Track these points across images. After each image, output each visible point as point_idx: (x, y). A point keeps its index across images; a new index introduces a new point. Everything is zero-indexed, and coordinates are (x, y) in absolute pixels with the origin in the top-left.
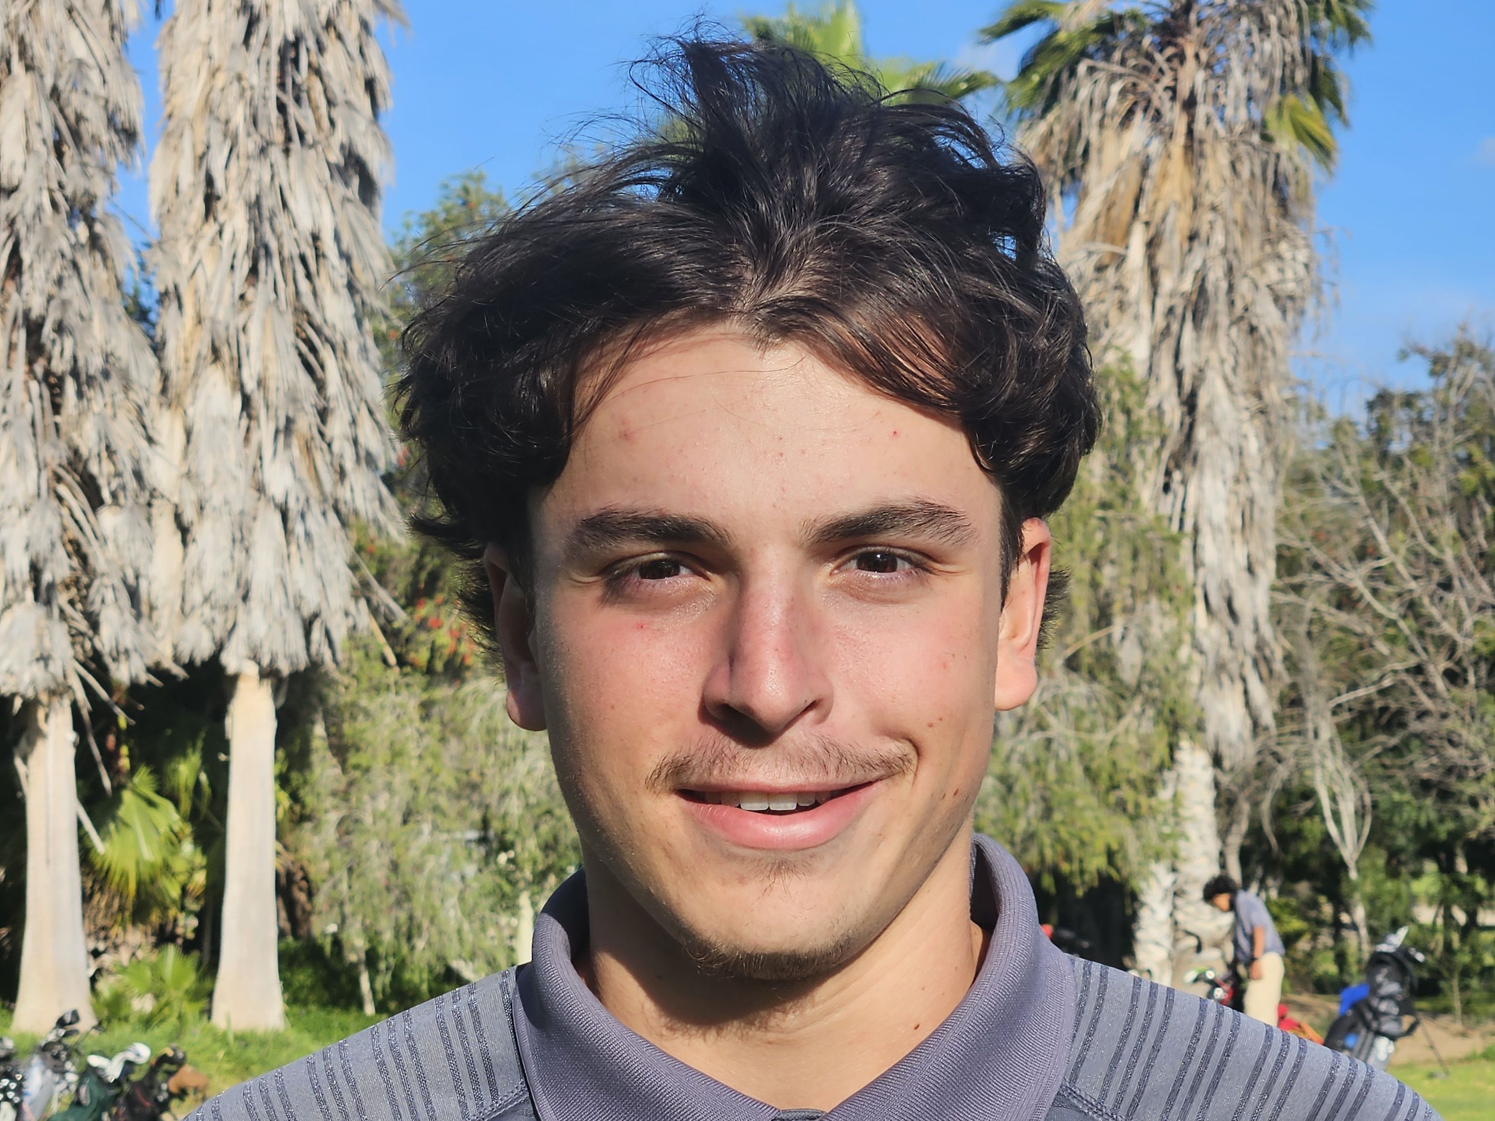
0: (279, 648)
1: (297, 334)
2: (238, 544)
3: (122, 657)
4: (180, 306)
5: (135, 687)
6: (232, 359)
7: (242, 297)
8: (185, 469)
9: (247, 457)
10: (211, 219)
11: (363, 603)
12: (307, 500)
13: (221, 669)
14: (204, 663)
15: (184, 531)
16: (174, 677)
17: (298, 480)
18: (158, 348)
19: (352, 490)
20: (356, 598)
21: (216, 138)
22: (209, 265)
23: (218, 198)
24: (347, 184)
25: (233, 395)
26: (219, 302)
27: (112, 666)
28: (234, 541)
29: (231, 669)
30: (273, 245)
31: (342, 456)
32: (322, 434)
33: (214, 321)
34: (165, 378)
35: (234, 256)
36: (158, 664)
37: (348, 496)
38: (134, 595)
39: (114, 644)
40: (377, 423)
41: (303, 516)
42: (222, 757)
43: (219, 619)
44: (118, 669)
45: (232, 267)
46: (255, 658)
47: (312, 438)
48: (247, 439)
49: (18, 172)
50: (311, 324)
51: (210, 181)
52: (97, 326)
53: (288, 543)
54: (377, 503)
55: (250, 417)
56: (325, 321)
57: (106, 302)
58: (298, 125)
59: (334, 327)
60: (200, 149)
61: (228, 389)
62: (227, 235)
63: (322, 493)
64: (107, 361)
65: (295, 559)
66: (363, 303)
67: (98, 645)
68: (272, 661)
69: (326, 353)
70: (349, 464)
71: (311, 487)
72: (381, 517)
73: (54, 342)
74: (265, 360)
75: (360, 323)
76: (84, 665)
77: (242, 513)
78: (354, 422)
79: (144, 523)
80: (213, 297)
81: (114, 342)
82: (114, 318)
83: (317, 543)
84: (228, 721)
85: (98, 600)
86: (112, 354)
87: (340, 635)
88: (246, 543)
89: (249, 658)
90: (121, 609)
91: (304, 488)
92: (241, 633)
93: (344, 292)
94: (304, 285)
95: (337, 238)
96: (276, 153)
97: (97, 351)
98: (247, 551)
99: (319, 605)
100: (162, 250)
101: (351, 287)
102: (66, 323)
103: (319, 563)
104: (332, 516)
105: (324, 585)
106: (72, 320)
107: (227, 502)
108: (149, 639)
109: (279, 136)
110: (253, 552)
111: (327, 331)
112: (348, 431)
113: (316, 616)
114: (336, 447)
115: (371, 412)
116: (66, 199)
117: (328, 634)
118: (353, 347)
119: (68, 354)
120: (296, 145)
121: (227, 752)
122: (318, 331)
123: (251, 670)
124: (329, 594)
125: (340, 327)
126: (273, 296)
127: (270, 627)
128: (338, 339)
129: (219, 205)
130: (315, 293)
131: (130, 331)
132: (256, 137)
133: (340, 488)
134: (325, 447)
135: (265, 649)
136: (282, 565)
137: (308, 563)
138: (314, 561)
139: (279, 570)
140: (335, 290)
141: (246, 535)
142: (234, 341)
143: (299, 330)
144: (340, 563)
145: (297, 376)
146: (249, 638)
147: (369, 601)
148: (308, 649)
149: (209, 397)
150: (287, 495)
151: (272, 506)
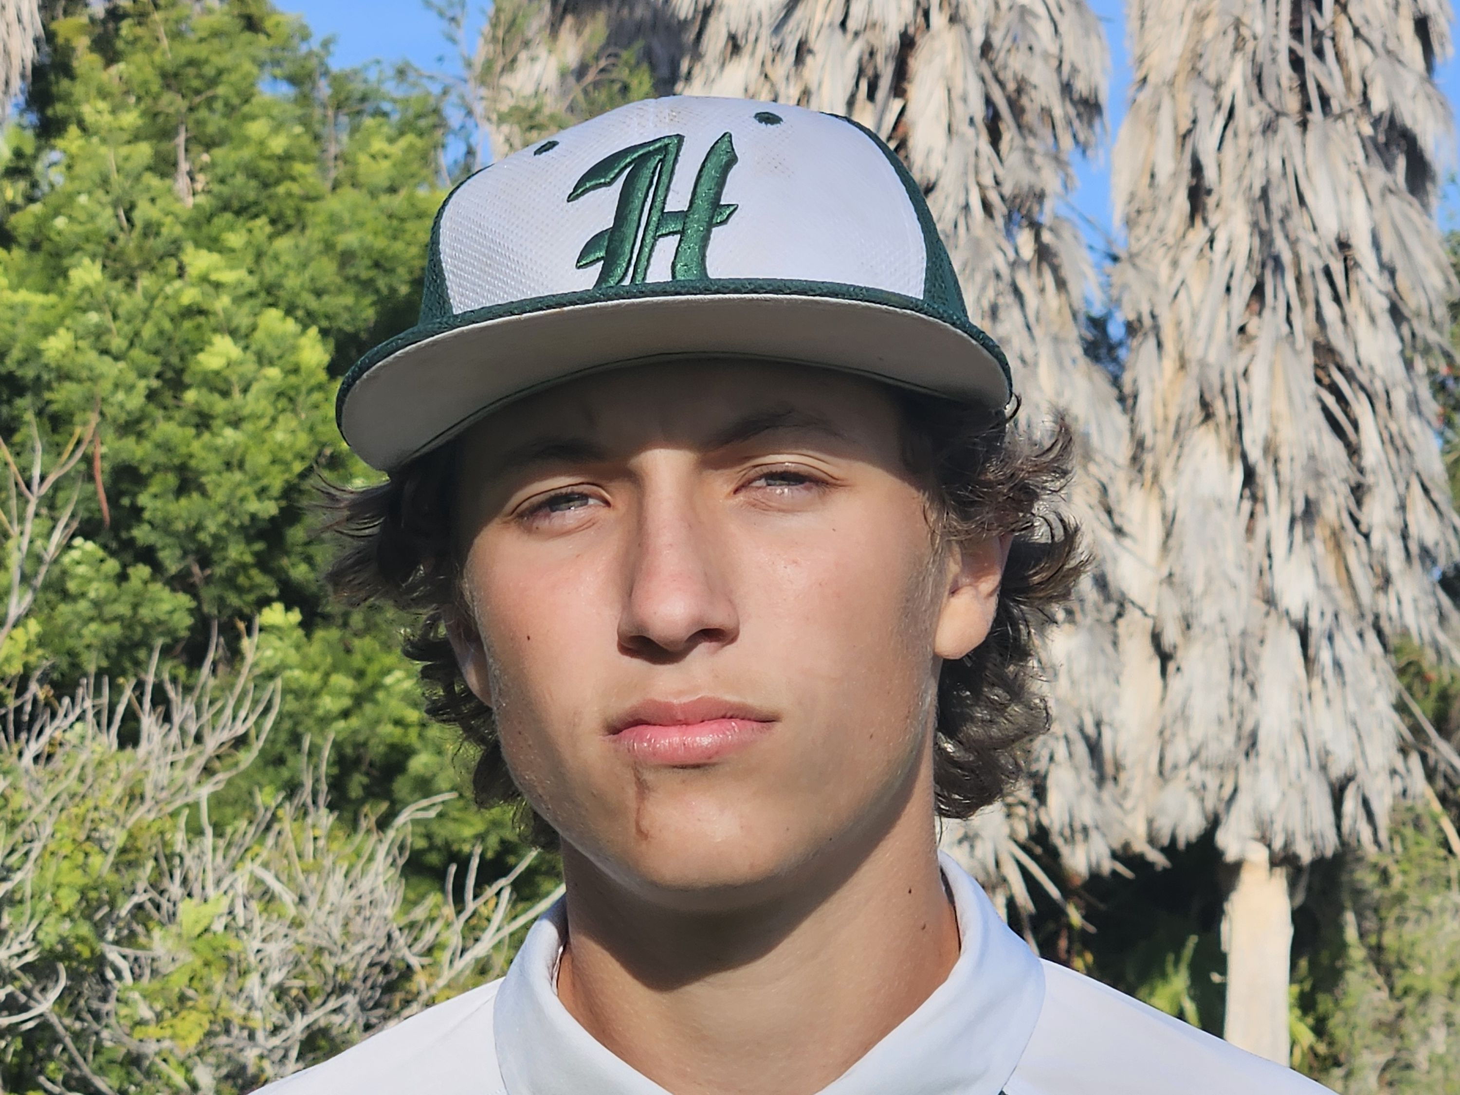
0: (1297, 825)
1: (1318, 381)
2: (1238, 678)
3: (1079, 837)
4: (1160, 345)
5: (1095, 877)
6: (1229, 417)
7: (1242, 330)
8: (1165, 572)
9: (1250, 554)
10: (1198, 222)
11: (1415, 760)
12: (1336, 616)
13: (1217, 854)
14: (1189, 845)
15: (1165, 657)
16: (1151, 865)
17: (1324, 588)
18: (1125, 402)
19: (1399, 602)
20: (1404, 751)
21: (1206, 108)
22: (1196, 288)
23: (1209, 192)
24: (1389, 166)
25: (1232, 466)
26: (1210, 336)
27: (1065, 850)
28: (1233, 672)
29: (1231, 856)
30: (1287, 257)
31: (1384, 553)
32: (1356, 523)
33: (1203, 364)
35: (1231, 275)
36: (1126, 846)
37: (1394, 609)
38: (1094, 749)
39: (1067, 820)
40: (1435, 505)
41: (1331, 638)
42: (1216, 978)
43: (1212, 784)
44: (1073, 853)
45: (1228, 289)
46: (1265, 840)
47: (1343, 528)
48: (1250, 531)
49: (936, 162)
50: (1341, 369)
51: (1197, 169)
52: (1045, 373)
53: (1309, 676)
54: (1434, 618)
55: (1254, 498)
56: (1359, 363)
57: (1056, 340)
58: (1319, 86)
59: (1372, 369)
60: (1184, 126)
61: (1225, 459)
62: (1220, 245)
63: (1358, 604)
65: (1319, 699)
66: (1414, 335)
67: (1045, 821)
68: (1286, 845)
69: (1361, 408)
70: (1395, 563)
71: (1342, 597)
72: (1442, 638)
74: (1273, 418)
75: (1409, 365)
76: (1024, 848)
77: (1244, 634)
78: (1402, 507)
79: (1109, 648)
80: (1202, 330)
81: (1068, 394)
82: (1068, 362)
83: (1349, 677)
84: (1225, 927)
85: (1045, 754)
87: (1381, 807)
88: (1250, 677)
89: (1256, 839)
90: (1077, 769)
91: (1333, 600)
92: (1243, 802)
93: (1385, 321)
94: (1330, 311)
95: (1376, 245)
96: (1288, 127)
98: (1252, 687)
99: (1353, 764)
100: (1134, 265)
101: (1396, 313)
103: (1352, 706)
104: (1371, 637)
105: (1359, 737)
107: (1222, 620)
108: (1116, 811)
109: (1293, 103)
110: (1260, 689)
111: (1363, 377)
112: (1396, 520)
113: (1349, 779)
114: (1376, 539)
115: (1426, 490)
116: (1002, 197)
117: (1366, 803)
118: (1400, 399)
120: (1316, 115)
121: (1223, 969)
122: (1349, 376)
123: (1259, 855)
124: (1369, 750)
125: (1380, 370)
126: (1285, 328)
127: (1284, 794)
128: (1378, 386)
129: (1211, 201)
130: (1344, 322)
131: (1090, 379)
132: (1261, 106)
133: (1381, 598)
134: (1360, 539)
135: (1278, 827)
136: (1301, 708)
137: (1337, 704)
138: (1345, 701)
139: (1297, 714)
140: (1372, 319)
141: (1250, 664)
142: (1231, 392)
143: (1321, 374)
144: (1383, 702)
145: (1320, 440)
146: (1256, 809)
147: (1424, 757)
148: (1338, 827)
149: (1197, 472)
150: (1307, 609)
151: (1286, 624)
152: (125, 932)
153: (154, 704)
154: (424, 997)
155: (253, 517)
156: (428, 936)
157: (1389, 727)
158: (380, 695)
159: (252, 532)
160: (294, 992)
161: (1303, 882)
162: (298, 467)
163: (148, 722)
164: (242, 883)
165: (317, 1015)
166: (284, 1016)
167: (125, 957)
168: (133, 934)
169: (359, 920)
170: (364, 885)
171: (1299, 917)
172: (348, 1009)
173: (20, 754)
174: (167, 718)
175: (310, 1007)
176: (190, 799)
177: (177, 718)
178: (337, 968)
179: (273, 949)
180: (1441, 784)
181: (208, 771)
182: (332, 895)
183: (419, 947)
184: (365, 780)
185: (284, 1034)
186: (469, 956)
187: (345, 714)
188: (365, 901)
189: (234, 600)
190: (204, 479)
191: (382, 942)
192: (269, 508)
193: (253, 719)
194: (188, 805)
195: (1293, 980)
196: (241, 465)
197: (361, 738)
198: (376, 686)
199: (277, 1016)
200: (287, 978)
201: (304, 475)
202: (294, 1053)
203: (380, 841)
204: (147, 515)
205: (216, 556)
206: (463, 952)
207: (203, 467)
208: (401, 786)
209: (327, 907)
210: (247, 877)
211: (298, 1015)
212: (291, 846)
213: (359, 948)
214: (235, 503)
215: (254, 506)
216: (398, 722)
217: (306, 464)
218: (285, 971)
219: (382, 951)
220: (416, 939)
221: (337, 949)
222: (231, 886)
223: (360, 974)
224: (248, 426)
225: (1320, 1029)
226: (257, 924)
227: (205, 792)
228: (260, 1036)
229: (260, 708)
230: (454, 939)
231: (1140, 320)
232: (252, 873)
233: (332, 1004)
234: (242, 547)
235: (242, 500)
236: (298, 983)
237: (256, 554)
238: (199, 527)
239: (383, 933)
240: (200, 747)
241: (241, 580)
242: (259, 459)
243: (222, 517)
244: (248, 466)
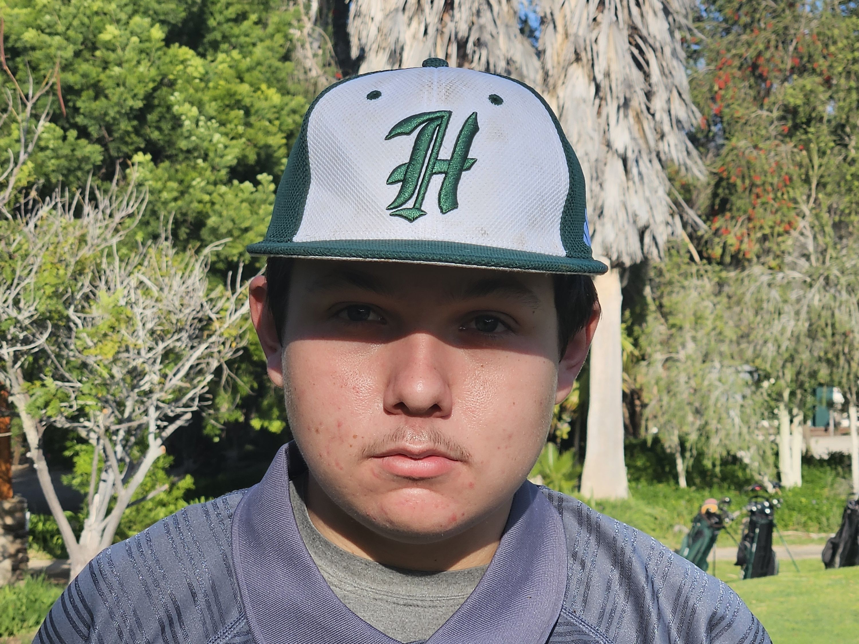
0: (623, 248)
1: (630, 43)
2: (595, 181)
4: (555, 27)
6: (588, 60)
7: (595, 19)
9: (599, 124)
11: (677, 219)
12: (640, 152)
17: (634, 139)
18: (540, 54)
19: (669, 145)
20: (672, 214)
25: (590, 84)
26: (579, 23)
28: (592, 179)
31: (662, 123)
32: (648, 109)
33: (576, 35)
34: (546, 75)
37: (666, 149)
41: (637, 161)
45: (588, 1)
46: (608, 254)
47: (642, 112)
48: (599, 113)
50: (641, 37)
52: (502, 40)
53: (628, 179)
54: (685, 153)
55: (601, 99)
56: (650, 34)
57: (507, 26)
59: (655, 37)
61: (586, 80)
63: (649, 147)
64: (508, 63)
65: (632, 190)
66: (674, 21)
68: (618, 258)
69: (650, 55)
70: (666, 128)
71: (642, 144)
72: (689, 162)
73: (474, 52)
74: (609, 60)
75: (672, 34)
77: (597, 160)
78: (669, 101)
80: (576, 20)
81: (512, 52)
82: (512, 37)
83: (646, 180)
86: (511, 59)
87: (662, 240)
88: (600, 180)
89: (603, 255)
91: (638, 144)
92: (597, 236)
93: (661, 14)
94: (635, 10)
97: (502, 57)
98: (601, 185)
99: (648, 220)
101: (666, 11)
102: (482, 40)
103: (648, 194)
104: (656, 161)
105: (651, 208)
106: (486, 37)
107: (587, 154)
110: (605, 186)
111: (651, 41)
112: (666, 107)
113: (646, 227)
114: (658, 117)
115: (679, 94)
117: (654, 238)
118: (668, 51)
119: (484, 59)
122: (645, 40)
124: (655, 213)
125: (658, 37)
126: (614, 18)
127: (617, 235)
128: (657, 45)
130: (642, 15)
131: (523, 44)
133: (660, 144)
134: (650, 117)
135: (614, 249)
136: (624, 195)
137: (640, 193)
138: (644, 192)
139: (622, 198)
140: (655, 13)
141: (600, 175)
142: (589, 49)
143: (632, 40)
144: (661, 193)
145: (630, 70)
146: (603, 242)
147: (681, 217)
148: (642, 249)
149: (574, 86)
150: (626, 149)
151: (616, 156)
152: (80, 307)
153: (90, 200)
154: (218, 333)
155: (131, 108)
156: (220, 304)
157: (664, 203)
158: (191, 190)
159: (131, 116)
160: (158, 332)
161: (627, 275)
162: (151, 85)
163: (87, 208)
164: (133, 282)
165: (169, 342)
166: (154, 343)
167: (79, 318)
168: (83, 307)
169: (187, 298)
170: (189, 282)
171: (624, 291)
172: (183, 339)
173: (27, 224)
174: (96, 207)
175: (166, 338)
176: (108, 244)
177: (101, 207)
178: (178, 320)
179: (148, 312)
180: (689, 229)
181: (116, 231)
182: (175, 287)
183: (215, 310)
184: (187, 231)
185: (154, 352)
186: (239, 314)
187: (175, 199)
188: (190, 289)
189: (125, 149)
190: (107, 92)
191: (198, 308)
192: (139, 104)
193: (136, 206)
194: (107, 247)
195: (623, 321)
196: (124, 85)
197: (184, 211)
198: (189, 186)
199: (150, 343)
200: (155, 325)
201: (155, 89)
202: (159, 361)
203: (197, 260)
204: (82, 111)
205: (115, 128)
206: (236, 311)
207: (106, 85)
208: (204, 233)
209: (173, 292)
210: (136, 279)
211: (160, 343)
212: (155, 265)
213: (187, 311)
214: (122, 101)
215: (130, 102)
216: (200, 202)
217: (156, 84)
218: (153, 323)
219: (198, 312)
220: (214, 306)
221: (177, 311)
222: (128, 284)
223: (189, 323)
224: (126, 65)
225: (636, 344)
226: (141, 301)
227: (114, 241)
228: (143, 352)
229: (139, 201)
230: (230, 304)
231: (545, 17)
232: (138, 279)
233: (176, 337)
234: (126, 122)
235: (125, 100)
236: (160, 328)
237: (133, 127)
238: (106, 114)
239: (199, 304)
240: (111, 219)
241: (127, 139)
242: (131, 80)
243: (116, 109)
244: (127, 84)
